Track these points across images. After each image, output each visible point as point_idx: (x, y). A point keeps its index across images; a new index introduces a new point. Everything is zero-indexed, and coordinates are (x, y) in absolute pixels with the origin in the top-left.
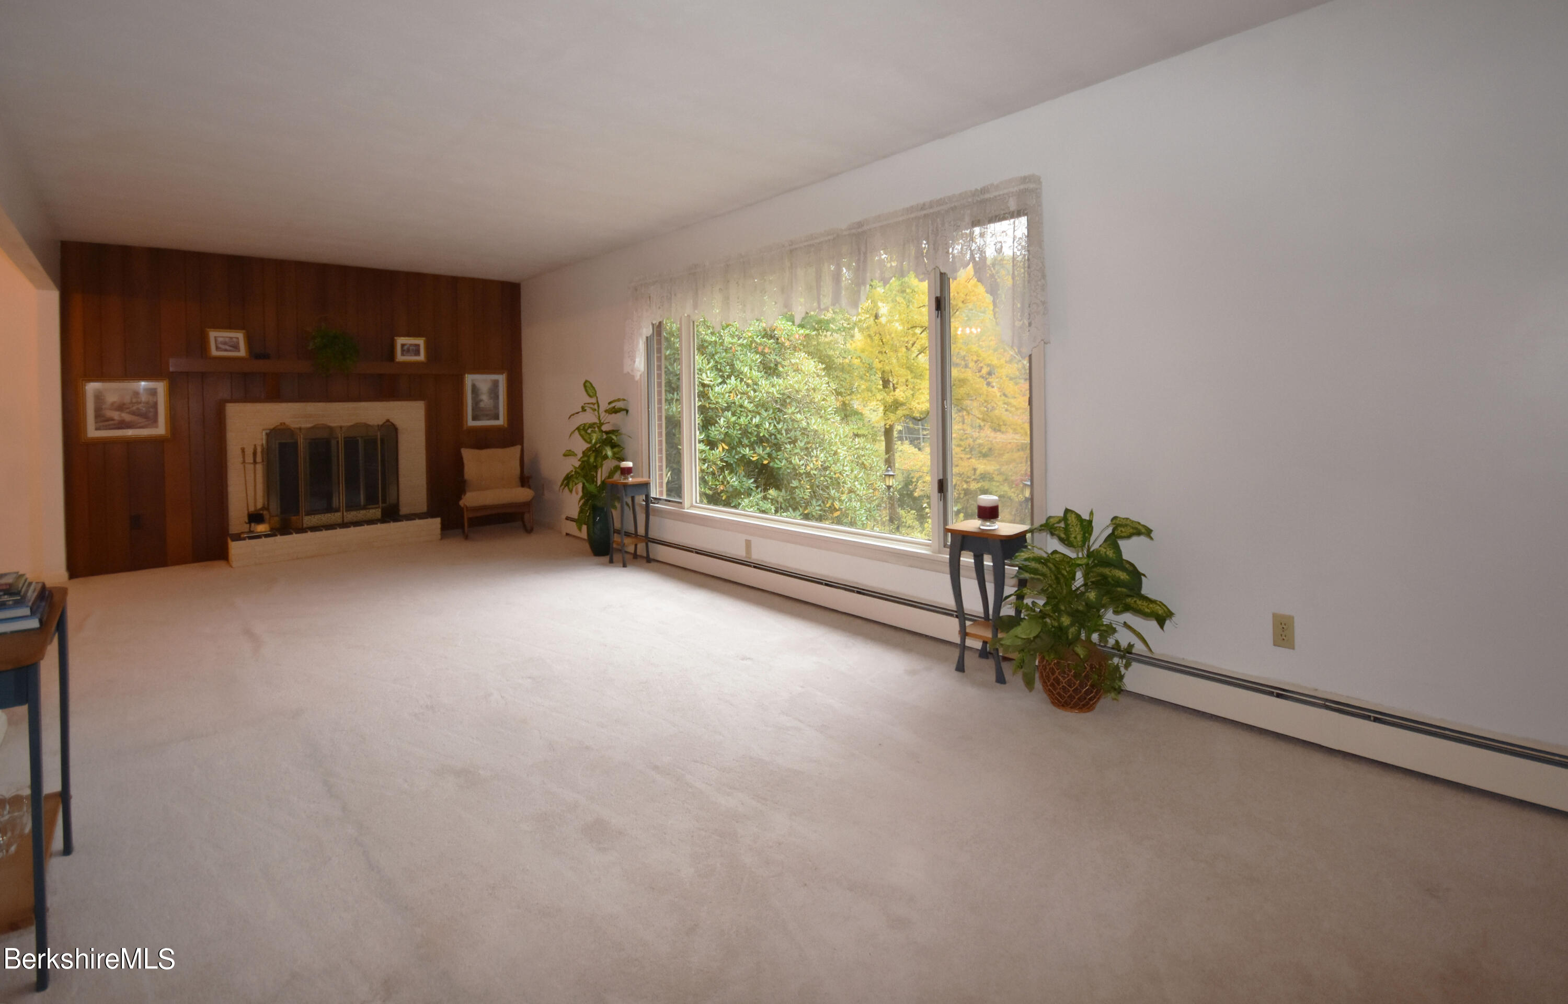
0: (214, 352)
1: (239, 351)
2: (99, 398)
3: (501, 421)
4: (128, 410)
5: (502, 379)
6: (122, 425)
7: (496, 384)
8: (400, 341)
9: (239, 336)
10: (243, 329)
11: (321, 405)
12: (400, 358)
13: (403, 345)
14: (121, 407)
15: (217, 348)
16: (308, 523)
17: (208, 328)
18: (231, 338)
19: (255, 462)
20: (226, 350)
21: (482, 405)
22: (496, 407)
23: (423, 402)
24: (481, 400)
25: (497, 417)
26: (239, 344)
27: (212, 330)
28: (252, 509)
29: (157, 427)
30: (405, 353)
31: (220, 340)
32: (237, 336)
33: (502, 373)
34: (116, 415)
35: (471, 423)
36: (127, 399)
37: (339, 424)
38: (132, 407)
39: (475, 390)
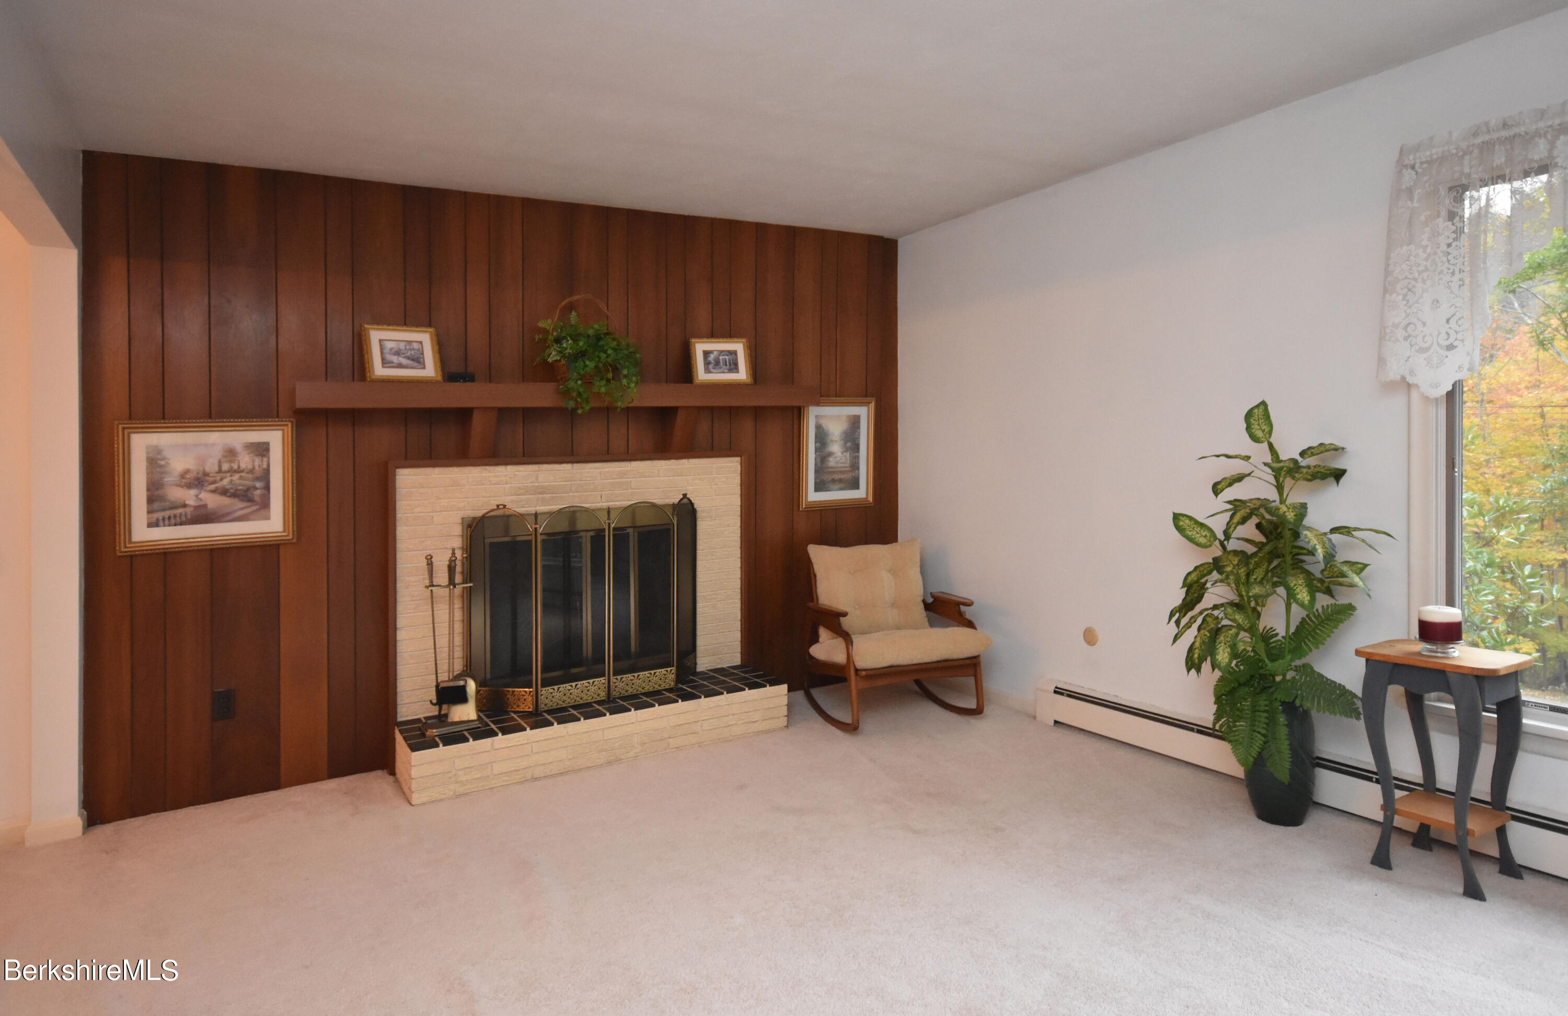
0: (379, 370)
1: (424, 368)
2: (155, 462)
3: (862, 493)
4: (213, 487)
5: (864, 413)
6: (203, 516)
7: (855, 422)
8: (700, 348)
9: (424, 339)
10: (430, 326)
11: (566, 469)
12: (702, 375)
13: (706, 354)
14: (198, 481)
15: (385, 363)
16: (547, 701)
17: (368, 324)
18: (410, 342)
19: (452, 582)
20: (400, 366)
21: (832, 462)
22: (855, 466)
23: (738, 459)
24: (830, 454)
25: (855, 485)
26: (422, 354)
27: (375, 326)
28: (443, 677)
29: (268, 518)
30: (711, 367)
31: (389, 345)
32: (420, 340)
33: (867, 404)
34: (190, 497)
35: (813, 496)
36: (211, 466)
37: (605, 505)
38: (221, 479)
39: (822, 438)
